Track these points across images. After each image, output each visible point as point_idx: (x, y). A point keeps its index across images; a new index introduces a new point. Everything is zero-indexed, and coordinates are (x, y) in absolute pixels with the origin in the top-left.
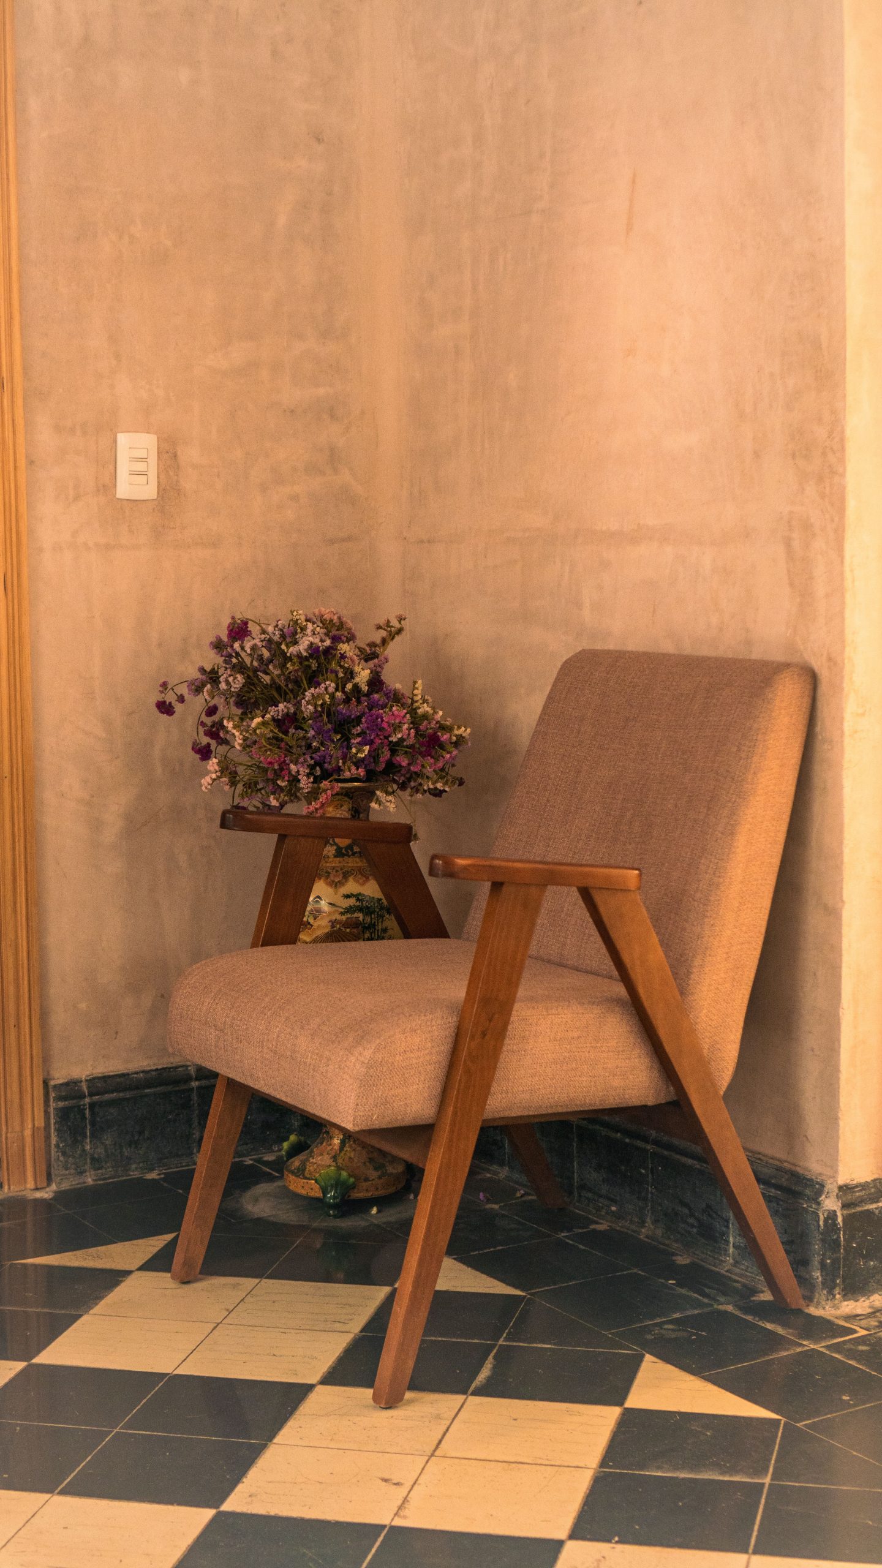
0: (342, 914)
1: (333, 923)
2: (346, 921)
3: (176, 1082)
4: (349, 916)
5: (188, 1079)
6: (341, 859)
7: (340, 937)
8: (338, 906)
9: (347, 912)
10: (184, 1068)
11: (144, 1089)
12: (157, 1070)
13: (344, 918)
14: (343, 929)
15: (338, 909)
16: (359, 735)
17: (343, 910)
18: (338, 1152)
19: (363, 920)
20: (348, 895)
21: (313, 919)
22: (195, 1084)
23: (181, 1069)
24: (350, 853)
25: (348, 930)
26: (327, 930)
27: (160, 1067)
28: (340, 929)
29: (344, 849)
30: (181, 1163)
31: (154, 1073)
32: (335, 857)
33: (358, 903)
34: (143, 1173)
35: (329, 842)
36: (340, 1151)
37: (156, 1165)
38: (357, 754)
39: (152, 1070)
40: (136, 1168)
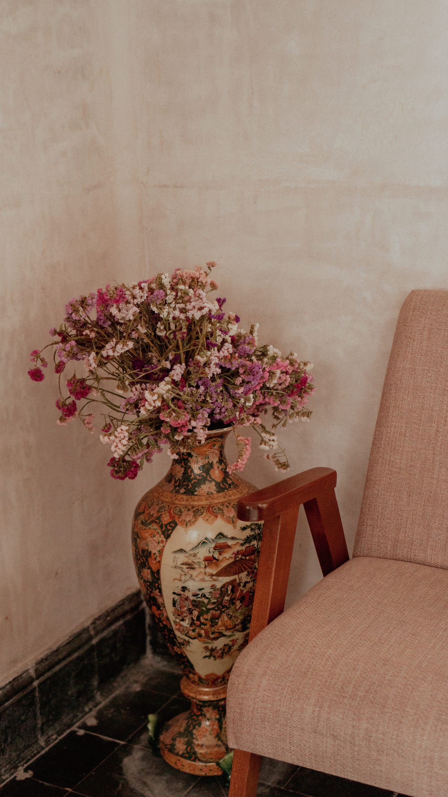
0: (242, 545)
1: (236, 555)
2: (245, 550)
3: (24, 687)
4: (248, 545)
5: (32, 680)
6: (224, 493)
7: (243, 566)
8: (239, 539)
9: (245, 543)
10: (26, 673)
11: (5, 703)
12: (10, 683)
13: (244, 548)
14: (244, 558)
15: (237, 541)
16: (241, 385)
17: (242, 542)
18: (219, 731)
19: (257, 546)
20: (244, 527)
21: (218, 554)
22: (36, 683)
23: (24, 675)
24: (227, 486)
25: (247, 558)
26: (232, 560)
27: (11, 679)
28: (241, 558)
29: (221, 484)
30: (33, 752)
31: (8, 687)
32: (218, 492)
33: (252, 533)
34: (12, 774)
35: (207, 480)
36: (221, 730)
37: (17, 762)
38: (245, 403)
39: (6, 685)
40: (5, 771)
